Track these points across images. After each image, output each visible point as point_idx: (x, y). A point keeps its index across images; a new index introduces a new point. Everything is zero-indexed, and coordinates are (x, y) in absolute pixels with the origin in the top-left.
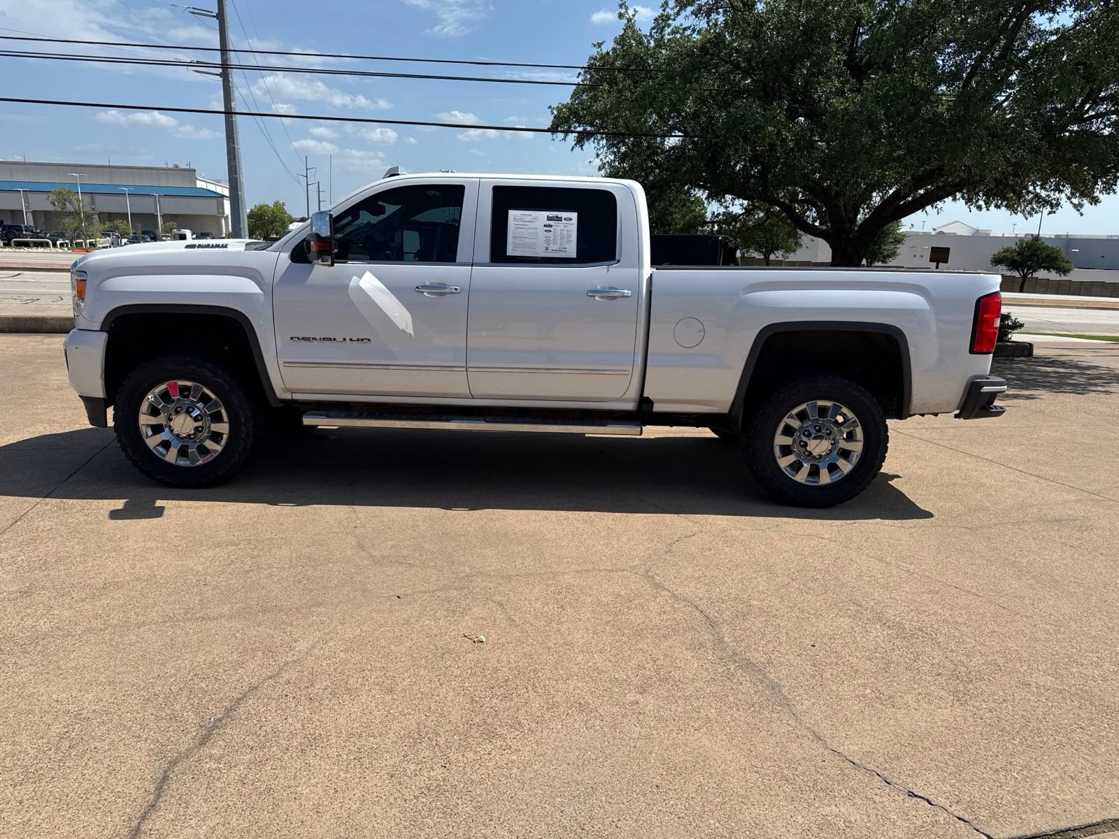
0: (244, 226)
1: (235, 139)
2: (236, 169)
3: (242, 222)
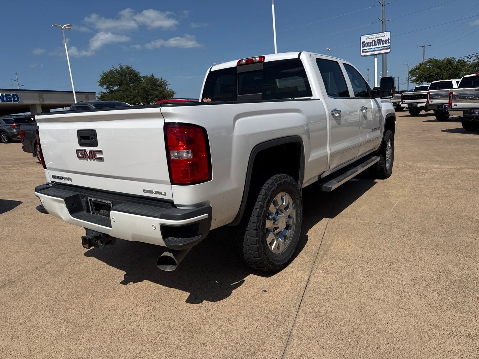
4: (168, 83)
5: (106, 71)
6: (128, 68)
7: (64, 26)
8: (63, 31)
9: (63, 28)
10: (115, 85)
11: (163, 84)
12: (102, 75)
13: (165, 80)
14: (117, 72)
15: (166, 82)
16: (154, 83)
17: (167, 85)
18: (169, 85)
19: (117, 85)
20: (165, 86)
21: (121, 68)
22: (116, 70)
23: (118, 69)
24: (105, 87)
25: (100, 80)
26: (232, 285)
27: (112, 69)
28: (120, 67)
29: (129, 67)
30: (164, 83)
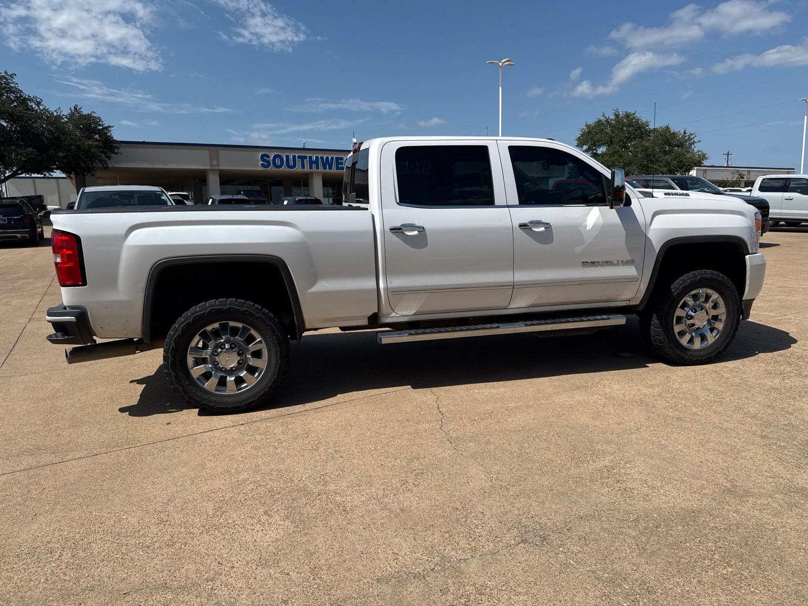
4: (696, 140)
5: (592, 121)
6: (627, 116)
7: (503, 61)
8: (500, 69)
9: (501, 64)
10: (599, 146)
11: (686, 141)
12: (584, 129)
13: (692, 133)
14: (608, 123)
15: (694, 138)
16: (668, 140)
17: (694, 142)
18: (699, 141)
19: (604, 144)
20: (691, 144)
21: (617, 116)
22: (607, 120)
23: (613, 117)
24: (585, 147)
25: (580, 137)
27: (602, 118)
28: (615, 114)
29: (630, 113)
30: (689, 139)
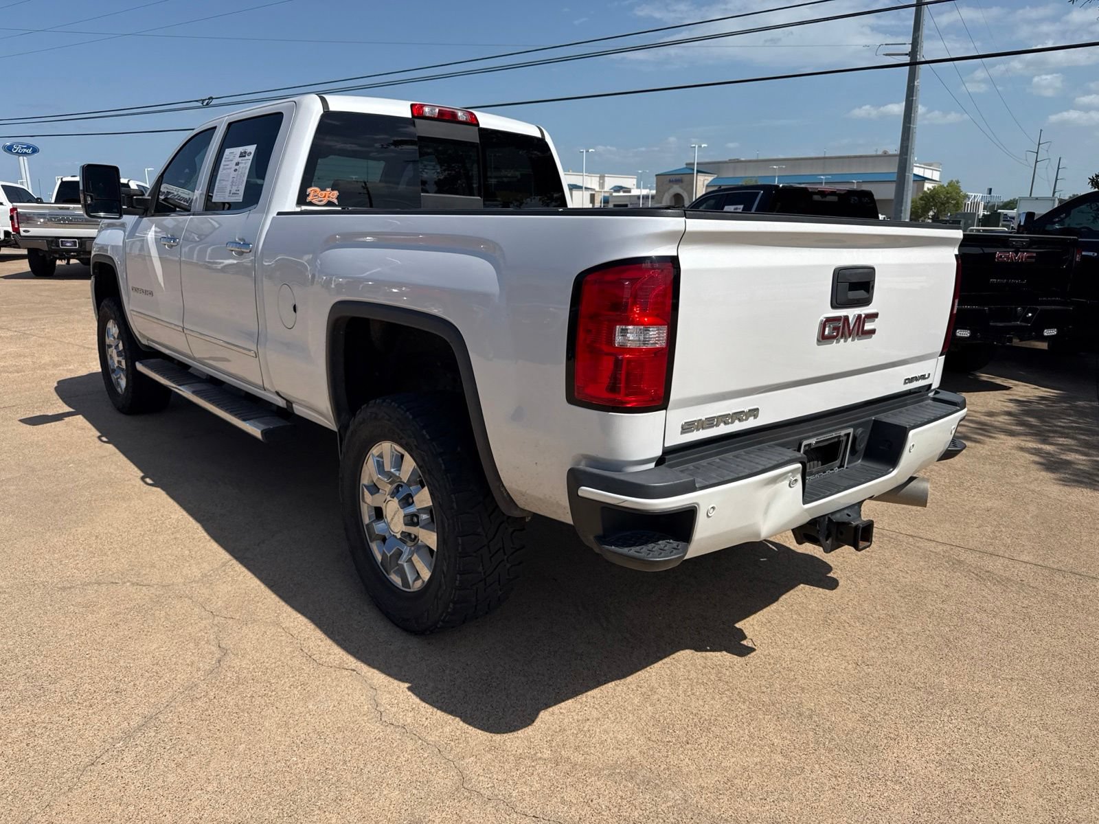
0: (905, 209)
1: (912, 118)
2: (907, 150)
3: (904, 204)
26: (776, 549)
